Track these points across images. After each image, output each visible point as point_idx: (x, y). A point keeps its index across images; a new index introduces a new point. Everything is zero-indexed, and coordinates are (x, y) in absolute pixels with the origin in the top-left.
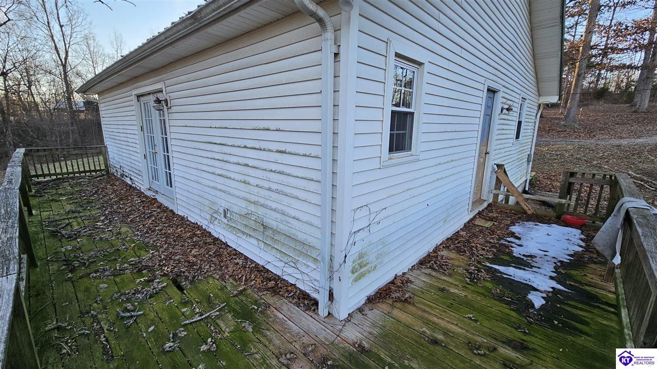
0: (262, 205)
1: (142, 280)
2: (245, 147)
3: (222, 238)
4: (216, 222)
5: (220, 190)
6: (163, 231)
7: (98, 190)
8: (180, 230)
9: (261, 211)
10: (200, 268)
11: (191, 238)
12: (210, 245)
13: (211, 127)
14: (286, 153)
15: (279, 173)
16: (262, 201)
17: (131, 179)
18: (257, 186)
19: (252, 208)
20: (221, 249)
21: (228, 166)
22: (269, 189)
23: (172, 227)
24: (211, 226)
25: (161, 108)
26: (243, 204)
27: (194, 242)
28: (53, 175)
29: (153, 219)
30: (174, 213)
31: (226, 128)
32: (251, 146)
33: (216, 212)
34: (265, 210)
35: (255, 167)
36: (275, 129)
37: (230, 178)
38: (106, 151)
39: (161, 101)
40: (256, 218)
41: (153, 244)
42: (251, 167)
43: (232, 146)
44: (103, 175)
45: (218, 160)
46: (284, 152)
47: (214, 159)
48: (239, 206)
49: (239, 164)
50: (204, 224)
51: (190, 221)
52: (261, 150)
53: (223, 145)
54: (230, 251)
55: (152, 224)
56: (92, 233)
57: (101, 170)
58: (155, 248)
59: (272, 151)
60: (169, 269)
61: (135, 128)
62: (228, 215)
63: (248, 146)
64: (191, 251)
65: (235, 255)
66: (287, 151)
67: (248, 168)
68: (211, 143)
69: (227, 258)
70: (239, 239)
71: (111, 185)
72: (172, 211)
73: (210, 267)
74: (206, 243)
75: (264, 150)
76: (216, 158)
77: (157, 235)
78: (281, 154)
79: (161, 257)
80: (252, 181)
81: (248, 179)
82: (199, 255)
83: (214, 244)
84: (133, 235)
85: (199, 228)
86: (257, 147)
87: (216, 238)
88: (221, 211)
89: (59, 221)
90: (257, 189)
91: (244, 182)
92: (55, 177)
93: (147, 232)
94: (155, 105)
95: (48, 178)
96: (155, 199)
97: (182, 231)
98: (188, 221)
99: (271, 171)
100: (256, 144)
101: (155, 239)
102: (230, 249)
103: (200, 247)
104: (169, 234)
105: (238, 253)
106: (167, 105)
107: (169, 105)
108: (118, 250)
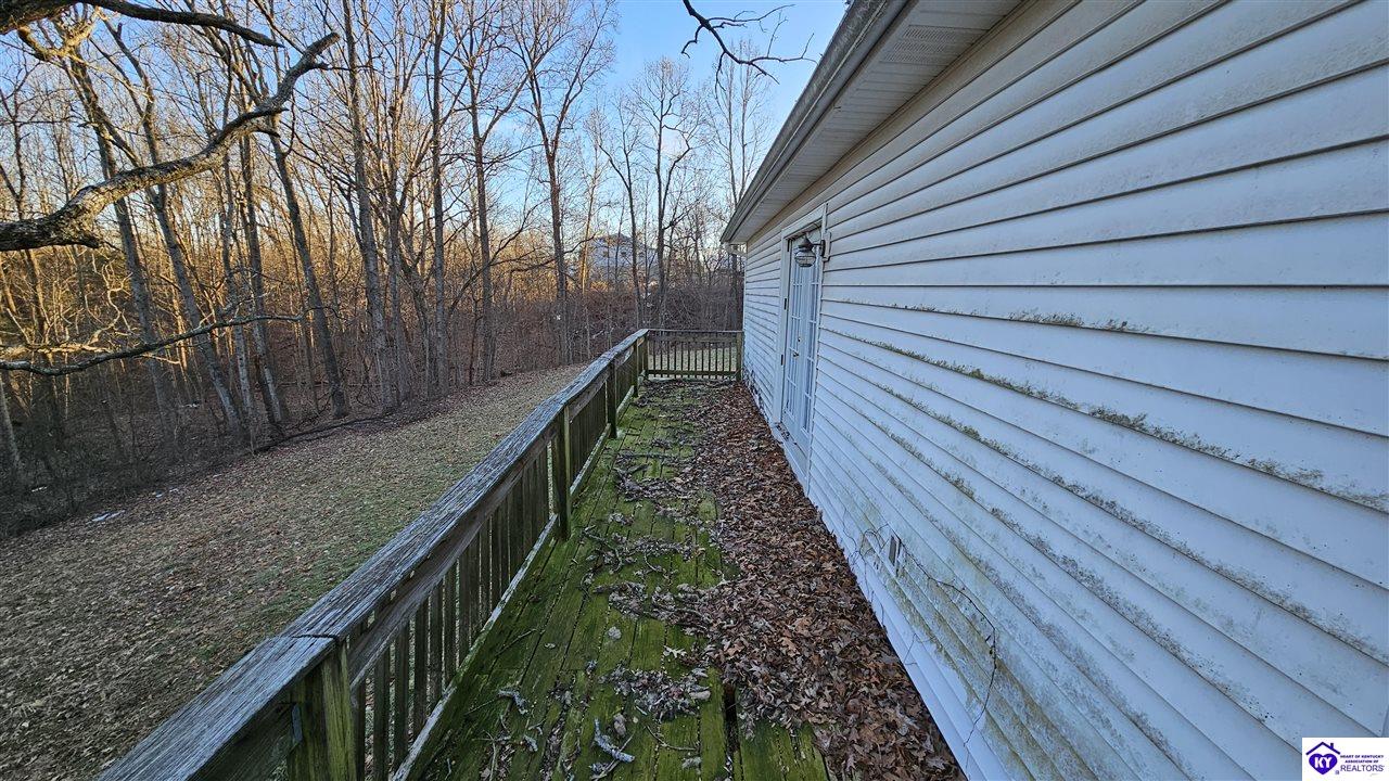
0: (1004, 588)
1: (675, 652)
2: (977, 375)
3: (876, 608)
4: (869, 559)
5: (891, 480)
6: (763, 535)
7: (710, 410)
8: (794, 544)
9: (994, 605)
10: (795, 685)
11: (809, 576)
12: (842, 617)
13: (895, 307)
14: (1143, 432)
15: (1094, 501)
16: (1006, 574)
17: (760, 398)
18: (995, 512)
19: (967, 577)
20: (864, 647)
21: (921, 422)
22: (1039, 546)
23: (784, 530)
24: (860, 562)
25: (810, 261)
26: (944, 551)
27: (810, 592)
28: (672, 373)
29: (760, 496)
30: (802, 494)
31: (929, 311)
32: (995, 375)
33: (874, 533)
34: (1009, 610)
35: (997, 449)
36: (1103, 324)
37: (919, 457)
38: (743, 342)
39: (812, 246)
40: (974, 616)
41: (734, 560)
42: (985, 443)
43: (938, 365)
44: (731, 382)
45: (898, 396)
46: (1131, 427)
47: (891, 392)
48: (930, 549)
49: (949, 424)
50: (849, 548)
51: (824, 527)
52: (1029, 394)
53: (917, 358)
54: (886, 667)
55: (752, 507)
56: (659, 497)
57: (729, 373)
58: (734, 573)
59: (1075, 409)
60: (731, 651)
61: (775, 301)
62: (900, 559)
63: (986, 373)
64: (794, 617)
65: (895, 688)
66: (1150, 423)
67: (976, 443)
68: (890, 349)
69: (869, 686)
70: (917, 645)
71: (731, 404)
72: (799, 487)
73: (820, 694)
74: (834, 609)
75: (1042, 397)
76: (895, 392)
77: (749, 541)
78: (1117, 429)
79: (731, 605)
80: (981, 490)
81: (969, 479)
82: (807, 639)
83: (853, 621)
84: (713, 524)
85: (836, 554)
86: (1018, 382)
87: (864, 600)
88: (886, 538)
89: (635, 457)
90: (991, 525)
91: (957, 484)
92: (672, 377)
93: (735, 528)
94: (800, 254)
95: (665, 378)
96: (780, 451)
97: (797, 546)
98: (820, 523)
99: (1058, 481)
100: (1017, 374)
101: (742, 549)
102: (887, 659)
103: (819, 616)
104: (771, 547)
105: (906, 683)
106: (823, 255)
107: (826, 255)
108: (675, 552)
